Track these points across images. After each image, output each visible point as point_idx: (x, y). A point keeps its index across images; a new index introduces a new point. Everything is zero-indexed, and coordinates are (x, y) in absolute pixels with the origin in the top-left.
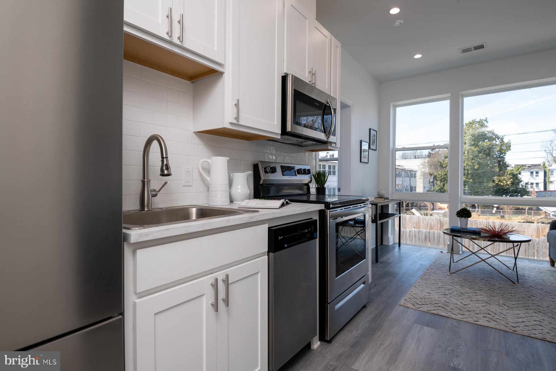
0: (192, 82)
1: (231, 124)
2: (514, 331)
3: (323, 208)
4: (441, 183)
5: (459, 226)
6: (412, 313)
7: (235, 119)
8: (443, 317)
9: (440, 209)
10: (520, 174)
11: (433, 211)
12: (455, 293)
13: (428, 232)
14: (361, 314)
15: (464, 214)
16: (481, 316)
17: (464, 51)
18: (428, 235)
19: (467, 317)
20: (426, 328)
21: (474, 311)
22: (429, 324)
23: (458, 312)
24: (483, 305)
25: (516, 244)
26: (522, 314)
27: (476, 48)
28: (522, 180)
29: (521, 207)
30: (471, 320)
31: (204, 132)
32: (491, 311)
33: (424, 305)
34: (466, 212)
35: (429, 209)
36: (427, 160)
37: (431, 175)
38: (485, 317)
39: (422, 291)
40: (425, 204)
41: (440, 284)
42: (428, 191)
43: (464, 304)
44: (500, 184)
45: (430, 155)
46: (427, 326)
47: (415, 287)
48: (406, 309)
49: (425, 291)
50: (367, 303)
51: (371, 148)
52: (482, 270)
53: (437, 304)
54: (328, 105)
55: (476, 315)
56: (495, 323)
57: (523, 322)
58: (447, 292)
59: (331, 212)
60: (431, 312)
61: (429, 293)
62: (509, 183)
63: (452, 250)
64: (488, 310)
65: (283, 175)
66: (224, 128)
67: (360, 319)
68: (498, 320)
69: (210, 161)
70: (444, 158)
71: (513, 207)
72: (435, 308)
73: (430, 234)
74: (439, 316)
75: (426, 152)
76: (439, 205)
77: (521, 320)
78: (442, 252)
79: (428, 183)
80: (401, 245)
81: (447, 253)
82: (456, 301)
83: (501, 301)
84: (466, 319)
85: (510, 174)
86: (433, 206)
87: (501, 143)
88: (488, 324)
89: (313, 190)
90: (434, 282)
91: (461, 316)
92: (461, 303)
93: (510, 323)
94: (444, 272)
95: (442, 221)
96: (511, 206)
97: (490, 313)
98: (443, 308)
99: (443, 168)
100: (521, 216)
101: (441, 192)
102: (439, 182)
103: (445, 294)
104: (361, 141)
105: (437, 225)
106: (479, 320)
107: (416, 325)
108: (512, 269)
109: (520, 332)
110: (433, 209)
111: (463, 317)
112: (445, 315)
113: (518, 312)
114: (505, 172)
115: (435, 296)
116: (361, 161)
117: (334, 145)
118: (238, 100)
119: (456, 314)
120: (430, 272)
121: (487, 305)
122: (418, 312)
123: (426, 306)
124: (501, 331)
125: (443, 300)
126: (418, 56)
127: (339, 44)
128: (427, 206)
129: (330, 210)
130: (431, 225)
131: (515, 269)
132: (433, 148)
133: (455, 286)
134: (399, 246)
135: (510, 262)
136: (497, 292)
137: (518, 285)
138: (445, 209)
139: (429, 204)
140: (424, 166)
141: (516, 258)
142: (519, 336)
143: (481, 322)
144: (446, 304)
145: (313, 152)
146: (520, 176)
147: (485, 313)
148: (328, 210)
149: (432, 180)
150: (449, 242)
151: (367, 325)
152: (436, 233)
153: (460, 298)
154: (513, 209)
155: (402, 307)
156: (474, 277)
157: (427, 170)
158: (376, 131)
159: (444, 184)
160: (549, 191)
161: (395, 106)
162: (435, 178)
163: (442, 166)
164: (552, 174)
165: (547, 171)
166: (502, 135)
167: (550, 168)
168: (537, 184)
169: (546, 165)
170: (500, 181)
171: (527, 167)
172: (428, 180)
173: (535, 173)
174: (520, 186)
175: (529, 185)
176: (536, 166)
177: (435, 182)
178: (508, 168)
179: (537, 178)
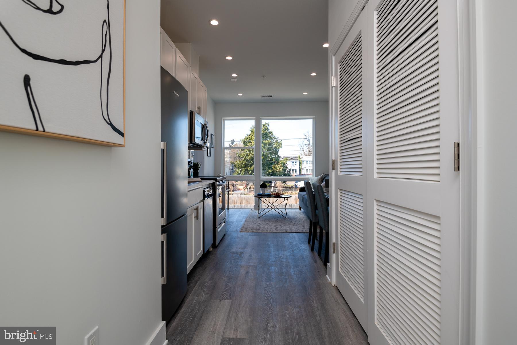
3: (215, 182)
4: (239, 170)
5: (262, 193)
8: (259, 232)
9: (239, 190)
10: (287, 163)
11: (234, 192)
12: (263, 224)
13: (234, 206)
15: (265, 186)
17: (263, 97)
23: (265, 230)
24: (274, 226)
25: (285, 199)
26: (289, 227)
27: (269, 96)
28: (287, 167)
32: (278, 228)
33: (250, 230)
35: (231, 190)
36: (228, 151)
37: (232, 163)
38: (276, 230)
39: (248, 226)
41: (255, 222)
44: (276, 170)
51: (212, 146)
53: (256, 229)
54: (205, 126)
55: (272, 229)
58: (259, 224)
60: (255, 232)
61: (251, 226)
62: (281, 169)
63: (258, 207)
70: (241, 151)
76: (238, 187)
78: (251, 210)
79: (229, 170)
81: (254, 210)
82: (263, 227)
84: (269, 231)
85: (281, 164)
86: (234, 188)
87: (276, 141)
92: (266, 227)
93: (285, 230)
94: (255, 218)
95: (242, 198)
98: (259, 229)
102: (237, 169)
107: (250, 236)
108: (284, 213)
112: (261, 231)
113: (287, 226)
114: (278, 162)
115: (254, 226)
116: (207, 156)
120: (249, 219)
121: (276, 226)
123: (252, 230)
125: (258, 227)
126: (240, 95)
130: (235, 202)
131: (286, 213)
134: (228, 210)
135: (284, 209)
136: (279, 222)
137: (287, 218)
138: (242, 190)
140: (227, 157)
146: (287, 164)
148: (217, 183)
149: (231, 168)
154: (283, 187)
159: (241, 170)
160: (301, 175)
161: (224, 120)
162: (235, 166)
163: (239, 157)
164: (303, 164)
165: (301, 161)
166: (276, 136)
167: (302, 159)
168: (296, 170)
169: (300, 157)
170: (276, 168)
171: (290, 159)
172: (229, 168)
173: (294, 162)
174: (287, 172)
175: (292, 171)
176: (295, 158)
177: (235, 169)
178: (280, 159)
179: (295, 166)
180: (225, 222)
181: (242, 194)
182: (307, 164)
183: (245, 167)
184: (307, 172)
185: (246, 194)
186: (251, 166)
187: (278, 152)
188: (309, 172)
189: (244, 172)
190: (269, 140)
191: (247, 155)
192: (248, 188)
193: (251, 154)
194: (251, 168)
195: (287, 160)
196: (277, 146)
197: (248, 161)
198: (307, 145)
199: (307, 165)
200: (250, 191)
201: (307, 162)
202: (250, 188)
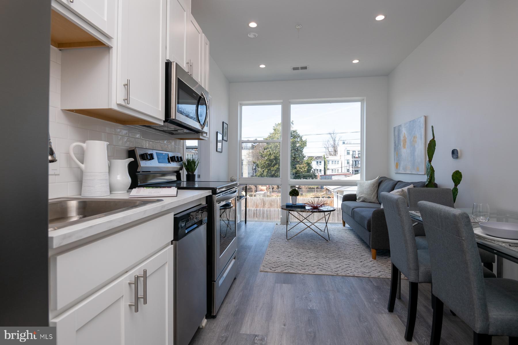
0: (60, 50)
1: (119, 105)
2: (337, 274)
3: (211, 194)
5: (291, 202)
6: (271, 276)
7: (124, 100)
8: (292, 274)
9: (261, 190)
10: (311, 163)
11: (256, 193)
12: (295, 254)
13: (256, 210)
14: (234, 285)
15: (295, 193)
16: (315, 268)
17: (294, 69)
18: (256, 212)
19: (308, 270)
20: (284, 285)
21: (310, 265)
22: (285, 282)
23: (301, 268)
24: (314, 259)
26: (338, 262)
27: (302, 68)
28: (312, 167)
29: (312, 187)
30: (310, 272)
31: (74, 111)
32: (320, 263)
33: (277, 267)
34: (296, 192)
35: (253, 191)
36: (251, 151)
37: (254, 163)
38: (319, 268)
39: (273, 256)
40: (250, 187)
41: (283, 249)
42: (252, 176)
43: (303, 261)
44: (300, 170)
45: (253, 147)
46: (284, 283)
47: (267, 254)
48: (266, 273)
49: (275, 256)
50: (236, 275)
51: (224, 139)
52: (307, 235)
53: (286, 265)
54: (203, 97)
55: (312, 268)
56: (325, 271)
57: (340, 267)
58: (290, 254)
59: (217, 196)
60: (284, 272)
61: (278, 257)
62: (305, 169)
63: (287, 222)
64: (318, 262)
65: (159, 162)
66: (110, 110)
67: (234, 290)
68: (326, 269)
69: (84, 145)
70: (263, 150)
71: (308, 187)
72: (286, 268)
73: (257, 211)
74: (289, 274)
75: (250, 145)
76: (260, 187)
77: (338, 266)
78: (277, 224)
79: (252, 169)
80: (247, 222)
81: (280, 224)
82: (297, 260)
83: (324, 255)
84: (308, 272)
85: (306, 163)
86: (256, 189)
87: (300, 140)
88: (322, 272)
89: (184, 178)
90: (278, 248)
91: (304, 271)
92: (301, 261)
93: (333, 269)
94: (283, 239)
95: (264, 200)
96: (306, 186)
97: (320, 265)
98: (291, 267)
99: (263, 157)
100: (312, 193)
101: (262, 177)
102: (260, 169)
103: (289, 257)
104: (217, 133)
105: (261, 203)
106: (315, 271)
107: (276, 284)
108: (323, 231)
109: (340, 274)
110: (256, 191)
111: (305, 271)
112: (294, 272)
113: (335, 261)
114: (303, 162)
115: (283, 259)
116: (217, 151)
117: (205, 135)
118: (128, 81)
119: (300, 269)
120: (273, 241)
121: (316, 259)
122: (275, 273)
123: (279, 268)
124: (330, 276)
125: (289, 261)
126: (262, 66)
127: (208, 43)
128: (252, 189)
129: (217, 195)
130: (257, 204)
132: (255, 142)
133: (293, 249)
134: (246, 223)
135: (322, 226)
136: (320, 249)
137: (330, 241)
138: (264, 190)
139: (253, 187)
140: (250, 156)
141: (326, 223)
142: (341, 277)
143: (318, 272)
144: (292, 263)
145: (181, 140)
147: (317, 265)
148: (215, 196)
149: (254, 167)
150: (281, 216)
151: (241, 293)
152: (261, 210)
153: (299, 257)
154: (308, 188)
155: (262, 273)
156: (303, 240)
157: (251, 159)
158: (227, 125)
159: (264, 170)
160: (327, 175)
161: (242, 105)
162: (257, 165)
163: (262, 156)
164: (328, 163)
165: (326, 161)
166: (301, 135)
167: (328, 159)
168: (320, 170)
169: (325, 157)
170: (300, 168)
171: (315, 158)
172: (252, 168)
173: (319, 162)
174: (311, 172)
175: (316, 171)
176: (319, 157)
177: (257, 169)
178: (304, 159)
179: (320, 166)
180: (234, 259)
181: (264, 195)
182: (332, 163)
183: (267, 167)
184: (332, 172)
185: (268, 194)
186: (275, 166)
187: (302, 151)
188: (335, 172)
189: (267, 172)
190: (292, 139)
191: (270, 154)
192: (271, 189)
193: (274, 153)
194: (274, 168)
195: (312, 160)
196: (301, 145)
197: (271, 161)
198: (332, 145)
199: (333, 165)
200: (273, 192)
201: (333, 161)
202: (273, 189)
